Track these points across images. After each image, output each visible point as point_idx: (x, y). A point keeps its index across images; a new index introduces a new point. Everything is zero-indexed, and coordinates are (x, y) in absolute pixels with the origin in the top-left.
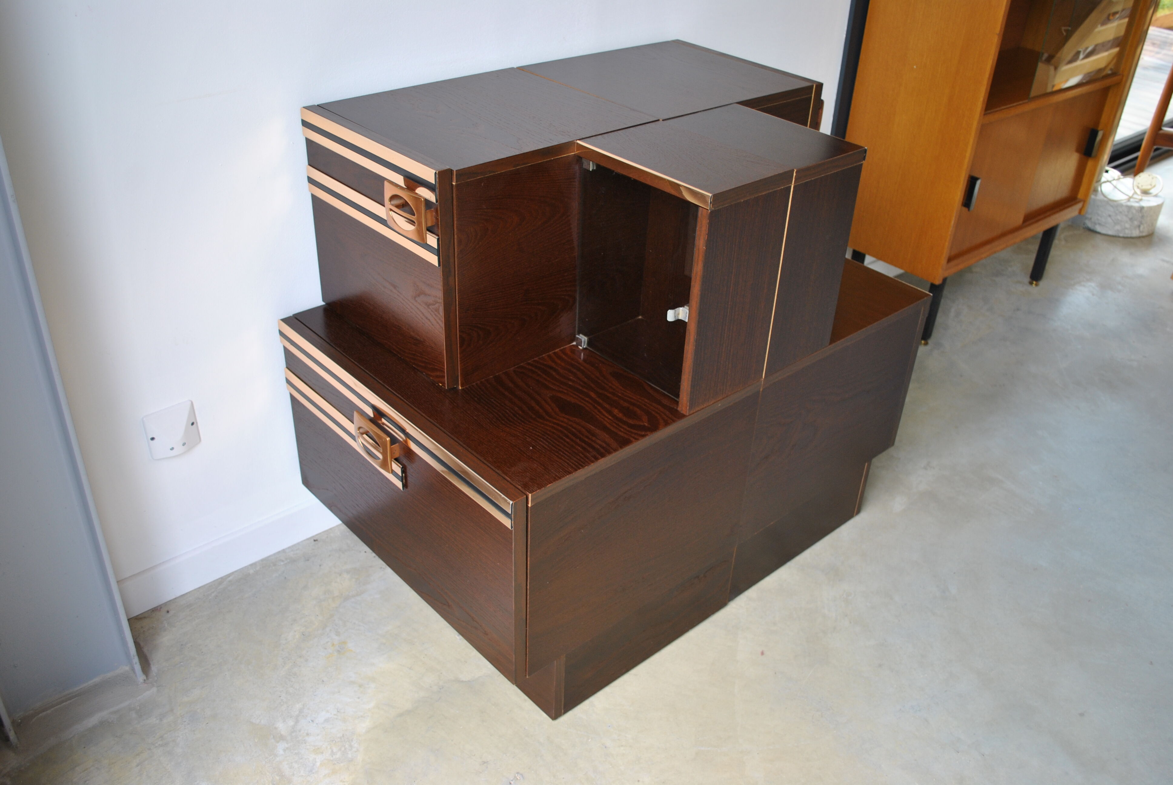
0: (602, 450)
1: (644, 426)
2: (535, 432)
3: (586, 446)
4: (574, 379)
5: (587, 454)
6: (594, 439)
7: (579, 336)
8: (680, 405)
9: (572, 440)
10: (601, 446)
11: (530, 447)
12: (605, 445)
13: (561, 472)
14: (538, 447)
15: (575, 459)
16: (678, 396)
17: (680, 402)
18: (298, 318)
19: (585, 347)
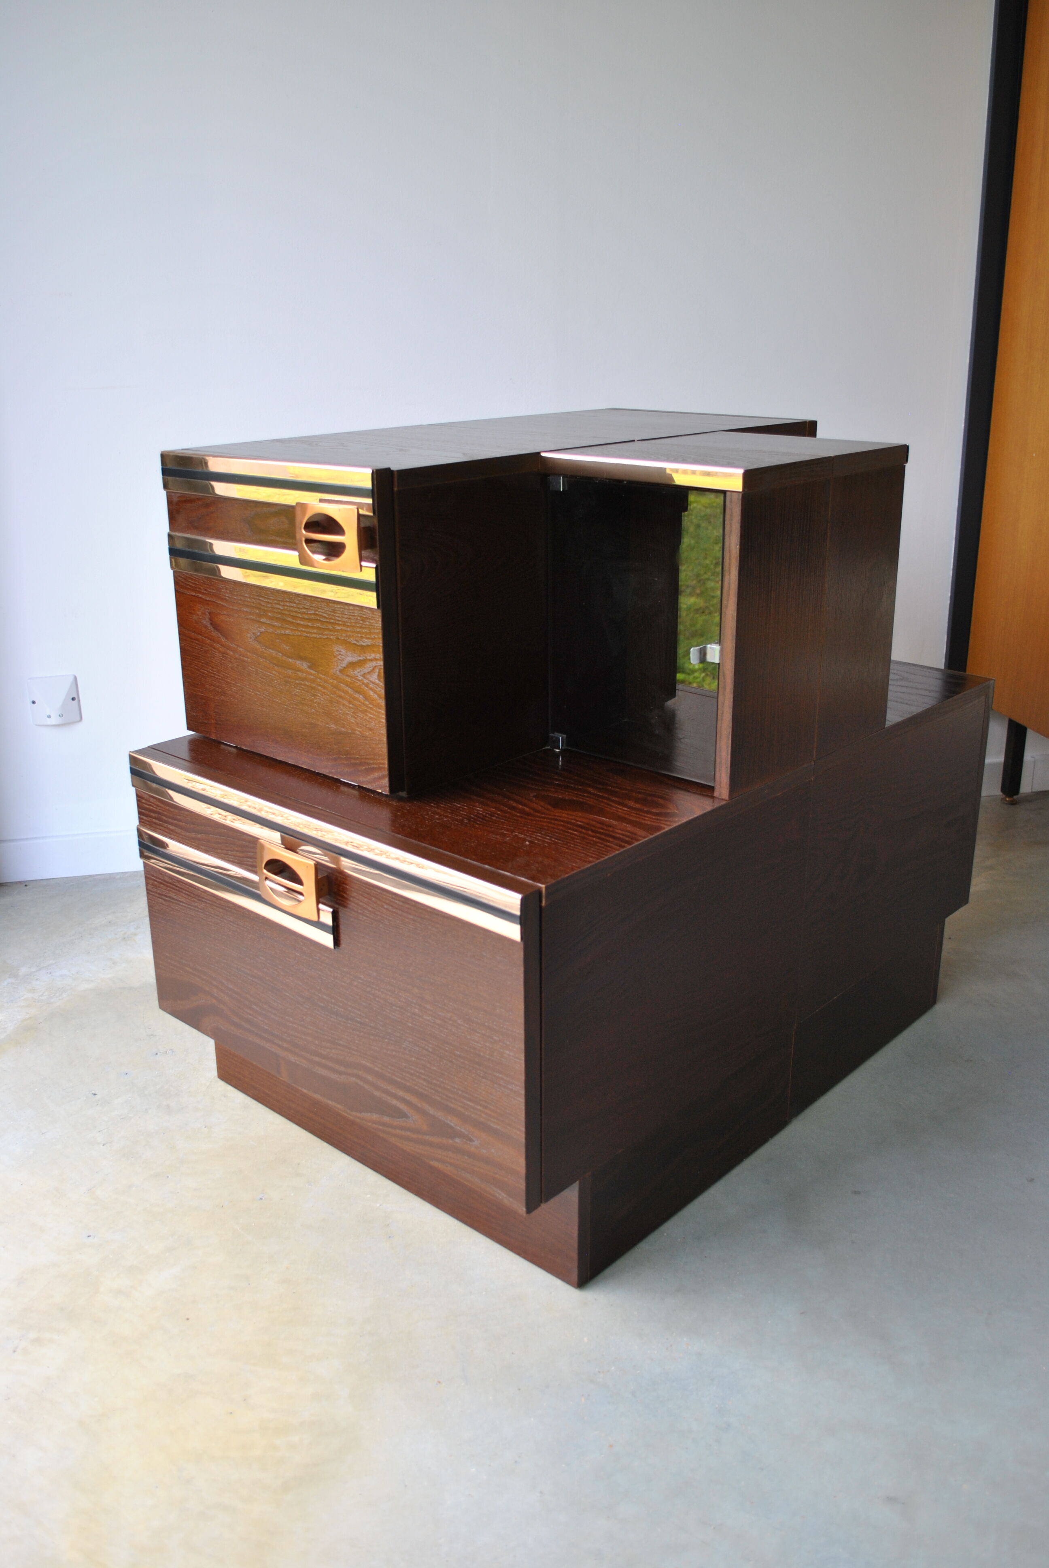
0: (627, 839)
2: (526, 828)
3: (603, 837)
5: (609, 843)
6: (611, 829)
7: (555, 735)
9: (581, 832)
10: (622, 835)
11: (525, 843)
12: (628, 834)
13: (580, 862)
14: (536, 842)
15: (593, 849)
17: (716, 785)
18: (156, 748)
19: (563, 748)
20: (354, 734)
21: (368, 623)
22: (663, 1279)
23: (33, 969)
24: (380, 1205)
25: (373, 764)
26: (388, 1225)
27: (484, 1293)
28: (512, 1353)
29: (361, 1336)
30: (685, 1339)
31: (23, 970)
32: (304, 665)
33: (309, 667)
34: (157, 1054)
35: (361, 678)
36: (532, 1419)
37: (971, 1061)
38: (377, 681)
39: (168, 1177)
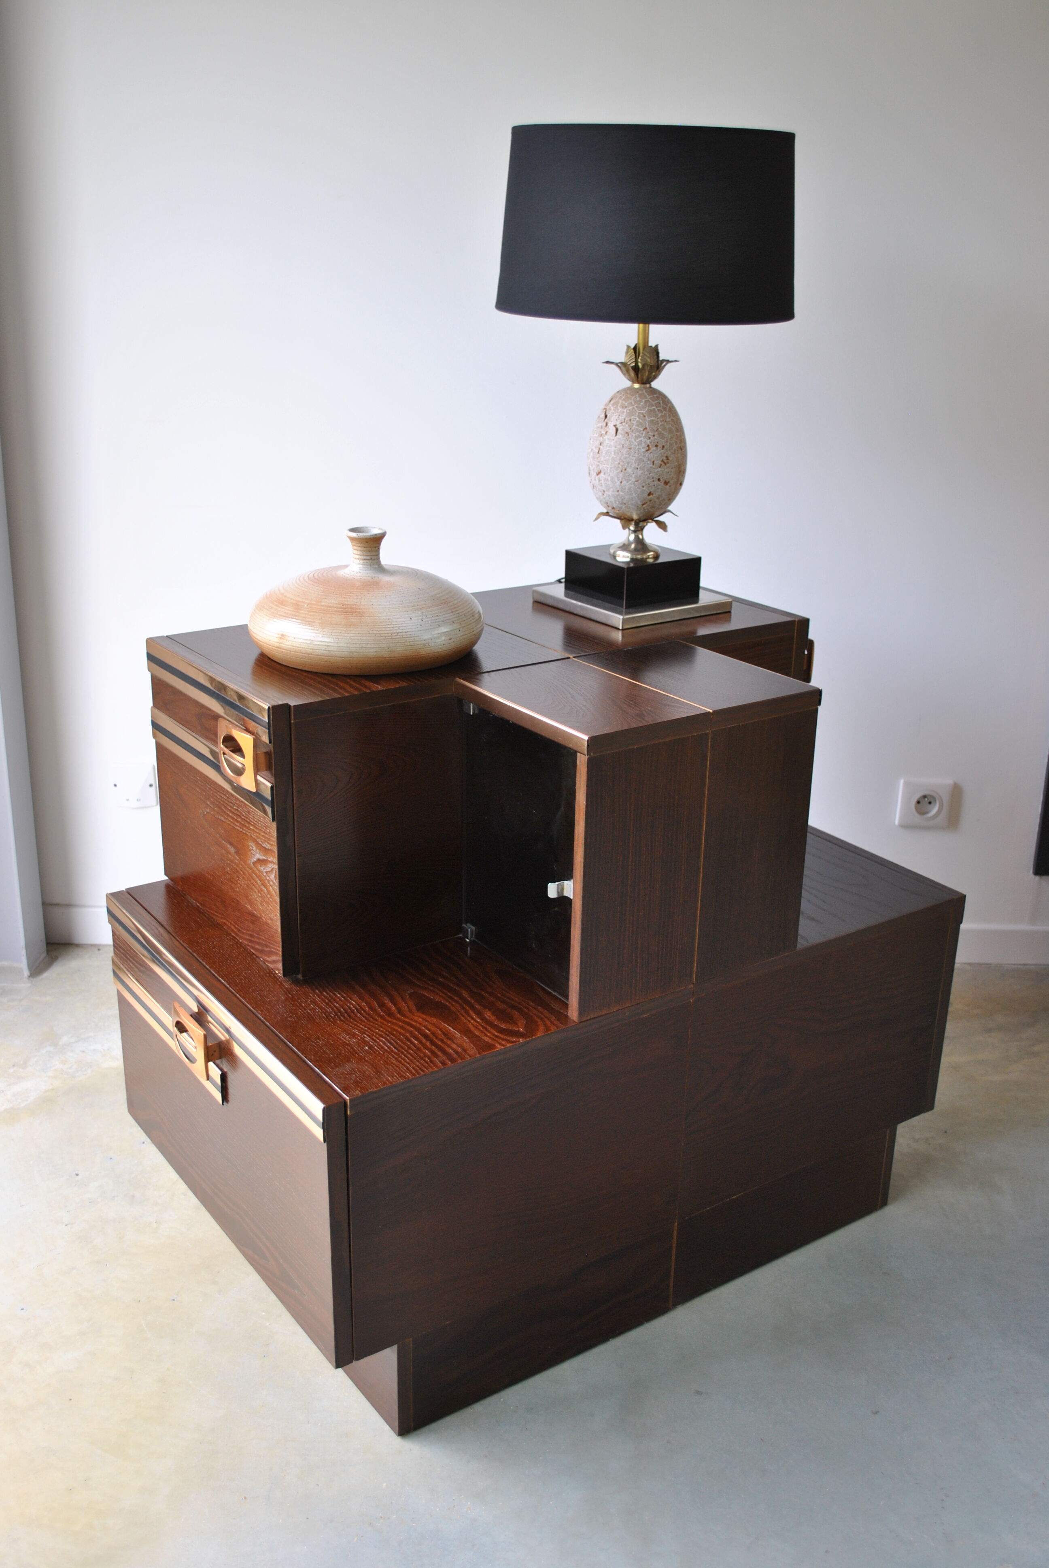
0: (455, 1056)
1: (519, 1031)
2: (377, 1031)
3: (436, 1050)
4: (447, 975)
5: (435, 1059)
6: (449, 1042)
7: (466, 925)
8: (570, 1009)
9: (421, 1042)
10: (454, 1050)
11: (365, 1047)
12: (460, 1050)
13: (396, 1076)
14: (376, 1047)
15: (417, 1063)
16: (567, 997)
17: (569, 1005)
18: (131, 893)
19: (472, 939)
20: (261, 918)
21: (268, 831)
22: (478, 1443)
23: (73, 1040)
24: (270, 1324)
25: (273, 948)
26: (268, 1344)
27: (319, 1424)
28: (317, 1485)
29: (201, 1443)
30: (469, 1503)
31: (65, 1039)
32: (232, 850)
33: (235, 853)
34: (144, 1143)
35: (265, 874)
36: (305, 1547)
37: (889, 1274)
38: (274, 881)
39: (106, 1265)
